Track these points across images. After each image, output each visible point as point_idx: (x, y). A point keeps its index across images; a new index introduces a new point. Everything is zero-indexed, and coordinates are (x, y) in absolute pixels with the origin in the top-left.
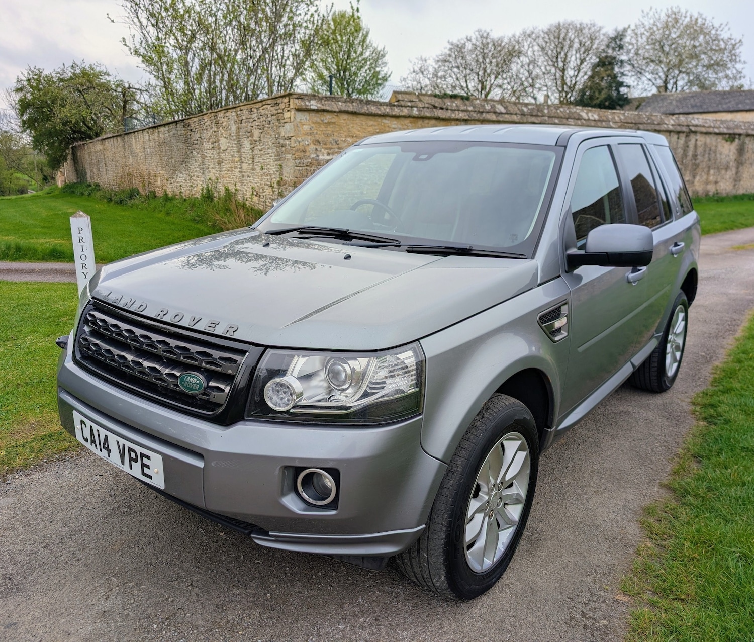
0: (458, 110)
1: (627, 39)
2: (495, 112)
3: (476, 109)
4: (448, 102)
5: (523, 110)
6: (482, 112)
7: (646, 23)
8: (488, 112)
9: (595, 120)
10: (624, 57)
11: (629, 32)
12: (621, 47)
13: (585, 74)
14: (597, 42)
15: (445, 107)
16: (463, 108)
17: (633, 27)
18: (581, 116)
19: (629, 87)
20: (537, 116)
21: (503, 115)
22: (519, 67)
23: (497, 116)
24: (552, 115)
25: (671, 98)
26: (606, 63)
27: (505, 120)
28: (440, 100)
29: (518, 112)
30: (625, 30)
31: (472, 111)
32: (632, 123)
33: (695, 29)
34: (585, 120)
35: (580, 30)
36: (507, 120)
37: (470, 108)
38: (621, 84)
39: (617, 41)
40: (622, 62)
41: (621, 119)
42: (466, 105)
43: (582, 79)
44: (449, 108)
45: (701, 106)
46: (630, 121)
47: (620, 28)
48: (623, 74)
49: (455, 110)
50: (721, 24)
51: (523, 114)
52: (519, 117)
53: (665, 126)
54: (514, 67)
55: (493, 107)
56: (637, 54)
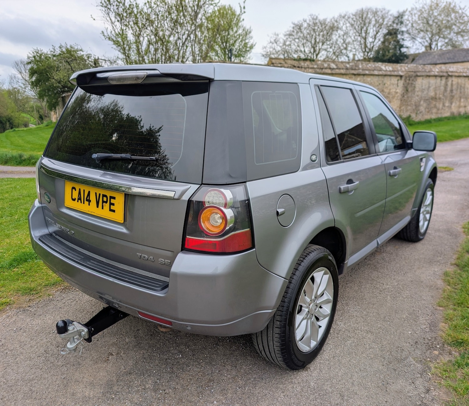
0: (308, 68)
1: (405, 17)
2: (330, 68)
3: (319, 67)
4: (302, 64)
5: (346, 66)
6: (322, 69)
7: (418, 7)
8: (326, 68)
9: (390, 71)
10: (404, 29)
11: (407, 13)
12: (402, 23)
13: (379, 40)
14: (386, 20)
15: (300, 66)
16: (311, 66)
17: (409, 9)
18: (381, 68)
19: (407, 47)
20: (355, 69)
21: (335, 70)
22: (337, 37)
23: (331, 71)
24: (365, 68)
25: (434, 54)
26: (393, 33)
27: (336, 73)
28: (297, 62)
29: (344, 67)
30: (404, 12)
31: (316, 68)
33: (449, 10)
34: (384, 71)
35: (375, 13)
36: (338, 73)
37: (315, 66)
38: (402, 46)
39: (399, 18)
40: (403, 32)
41: (405, 69)
42: (312, 64)
43: (378, 44)
44: (303, 66)
45: (454, 59)
46: (411, 70)
47: (401, 10)
48: (403, 39)
49: (306, 68)
51: (347, 69)
52: (345, 70)
54: (334, 38)
55: (329, 65)
56: (412, 26)
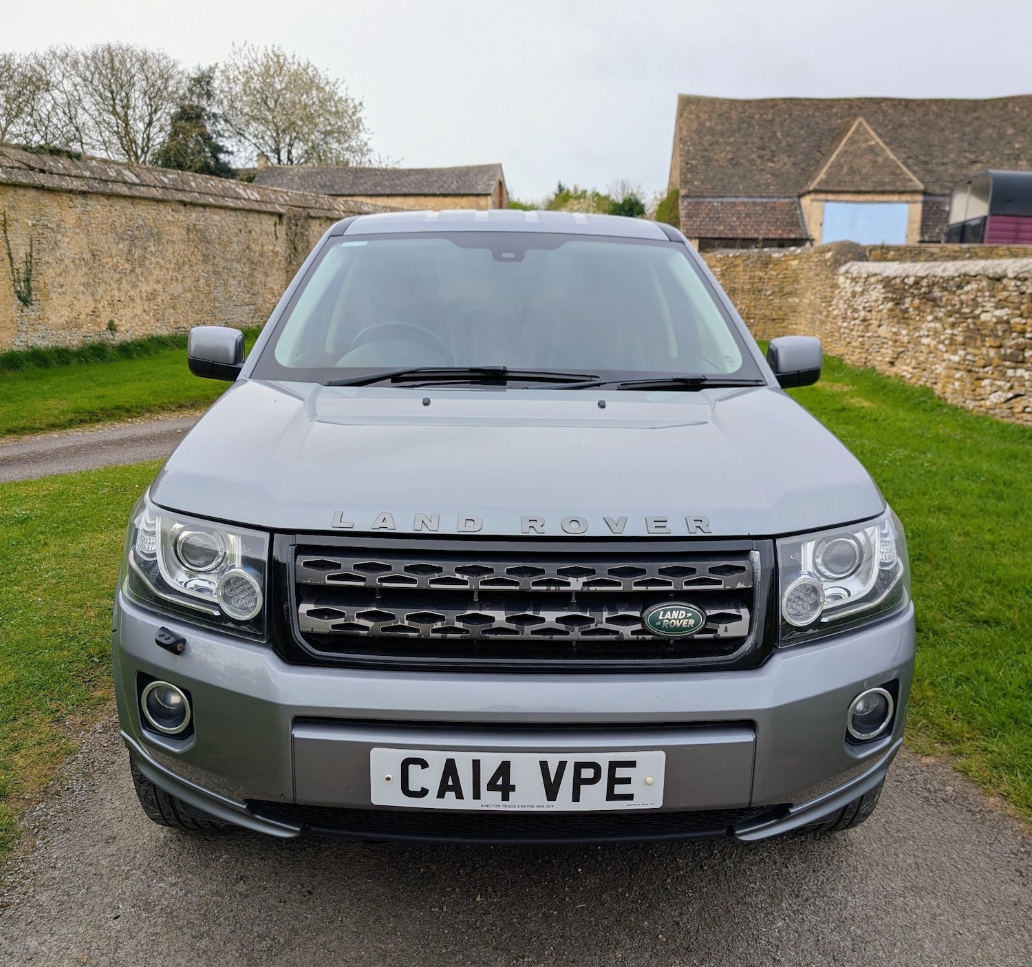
0: (70, 176)
1: (216, 84)
2: (125, 183)
3: (96, 176)
4: (50, 162)
5: (162, 180)
6: (106, 181)
7: (240, 64)
8: (114, 182)
9: (257, 201)
10: (215, 110)
11: (218, 73)
12: (209, 95)
13: (162, 129)
14: (171, 83)
15: (46, 168)
16: (74, 172)
17: (221, 67)
18: (239, 194)
19: (231, 153)
20: (183, 191)
21: (138, 187)
22: (49, 107)
23: (129, 189)
24: (203, 191)
25: (292, 173)
26: (189, 117)
27: (142, 195)
28: (34, 156)
29: (157, 184)
30: (212, 70)
31: (90, 178)
32: (300, 207)
33: (304, 82)
34: (245, 199)
35: (144, 62)
36: (145, 195)
37: (87, 174)
38: (220, 149)
39: (202, 82)
40: (214, 115)
42: (77, 167)
44: (55, 170)
47: (205, 67)
48: (219, 135)
49: (64, 175)
50: (338, 79)
51: (165, 187)
52: (161, 191)
53: (337, 212)
54: (44, 108)
55: (119, 173)
56: (232, 107)
